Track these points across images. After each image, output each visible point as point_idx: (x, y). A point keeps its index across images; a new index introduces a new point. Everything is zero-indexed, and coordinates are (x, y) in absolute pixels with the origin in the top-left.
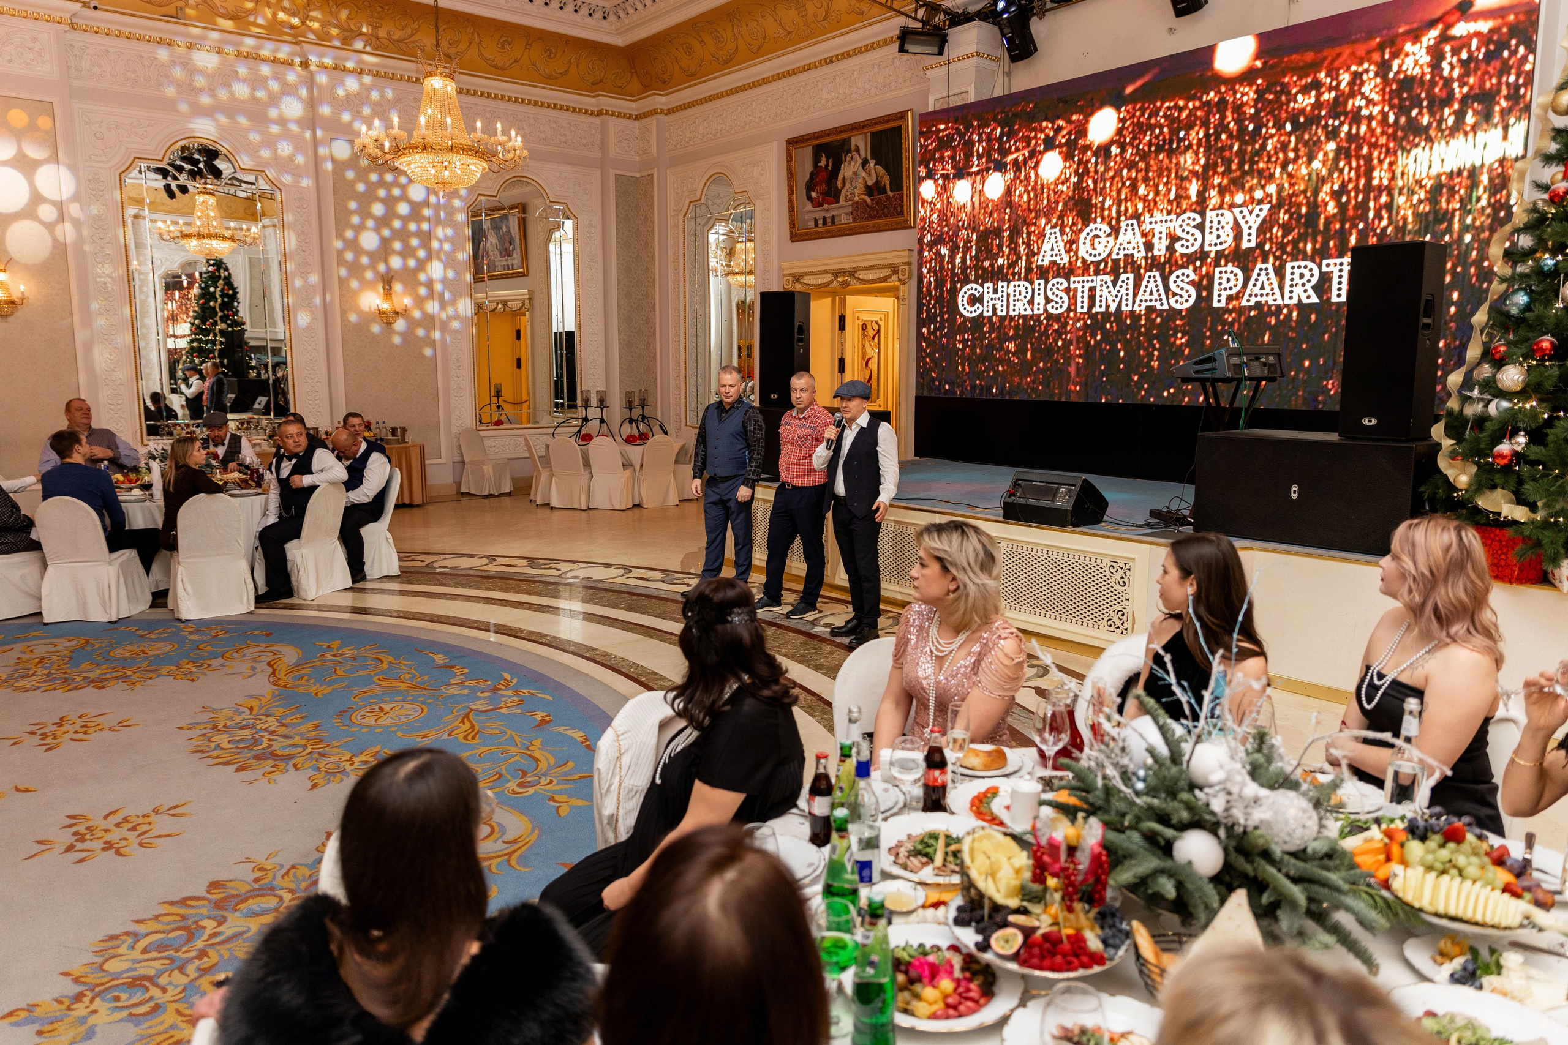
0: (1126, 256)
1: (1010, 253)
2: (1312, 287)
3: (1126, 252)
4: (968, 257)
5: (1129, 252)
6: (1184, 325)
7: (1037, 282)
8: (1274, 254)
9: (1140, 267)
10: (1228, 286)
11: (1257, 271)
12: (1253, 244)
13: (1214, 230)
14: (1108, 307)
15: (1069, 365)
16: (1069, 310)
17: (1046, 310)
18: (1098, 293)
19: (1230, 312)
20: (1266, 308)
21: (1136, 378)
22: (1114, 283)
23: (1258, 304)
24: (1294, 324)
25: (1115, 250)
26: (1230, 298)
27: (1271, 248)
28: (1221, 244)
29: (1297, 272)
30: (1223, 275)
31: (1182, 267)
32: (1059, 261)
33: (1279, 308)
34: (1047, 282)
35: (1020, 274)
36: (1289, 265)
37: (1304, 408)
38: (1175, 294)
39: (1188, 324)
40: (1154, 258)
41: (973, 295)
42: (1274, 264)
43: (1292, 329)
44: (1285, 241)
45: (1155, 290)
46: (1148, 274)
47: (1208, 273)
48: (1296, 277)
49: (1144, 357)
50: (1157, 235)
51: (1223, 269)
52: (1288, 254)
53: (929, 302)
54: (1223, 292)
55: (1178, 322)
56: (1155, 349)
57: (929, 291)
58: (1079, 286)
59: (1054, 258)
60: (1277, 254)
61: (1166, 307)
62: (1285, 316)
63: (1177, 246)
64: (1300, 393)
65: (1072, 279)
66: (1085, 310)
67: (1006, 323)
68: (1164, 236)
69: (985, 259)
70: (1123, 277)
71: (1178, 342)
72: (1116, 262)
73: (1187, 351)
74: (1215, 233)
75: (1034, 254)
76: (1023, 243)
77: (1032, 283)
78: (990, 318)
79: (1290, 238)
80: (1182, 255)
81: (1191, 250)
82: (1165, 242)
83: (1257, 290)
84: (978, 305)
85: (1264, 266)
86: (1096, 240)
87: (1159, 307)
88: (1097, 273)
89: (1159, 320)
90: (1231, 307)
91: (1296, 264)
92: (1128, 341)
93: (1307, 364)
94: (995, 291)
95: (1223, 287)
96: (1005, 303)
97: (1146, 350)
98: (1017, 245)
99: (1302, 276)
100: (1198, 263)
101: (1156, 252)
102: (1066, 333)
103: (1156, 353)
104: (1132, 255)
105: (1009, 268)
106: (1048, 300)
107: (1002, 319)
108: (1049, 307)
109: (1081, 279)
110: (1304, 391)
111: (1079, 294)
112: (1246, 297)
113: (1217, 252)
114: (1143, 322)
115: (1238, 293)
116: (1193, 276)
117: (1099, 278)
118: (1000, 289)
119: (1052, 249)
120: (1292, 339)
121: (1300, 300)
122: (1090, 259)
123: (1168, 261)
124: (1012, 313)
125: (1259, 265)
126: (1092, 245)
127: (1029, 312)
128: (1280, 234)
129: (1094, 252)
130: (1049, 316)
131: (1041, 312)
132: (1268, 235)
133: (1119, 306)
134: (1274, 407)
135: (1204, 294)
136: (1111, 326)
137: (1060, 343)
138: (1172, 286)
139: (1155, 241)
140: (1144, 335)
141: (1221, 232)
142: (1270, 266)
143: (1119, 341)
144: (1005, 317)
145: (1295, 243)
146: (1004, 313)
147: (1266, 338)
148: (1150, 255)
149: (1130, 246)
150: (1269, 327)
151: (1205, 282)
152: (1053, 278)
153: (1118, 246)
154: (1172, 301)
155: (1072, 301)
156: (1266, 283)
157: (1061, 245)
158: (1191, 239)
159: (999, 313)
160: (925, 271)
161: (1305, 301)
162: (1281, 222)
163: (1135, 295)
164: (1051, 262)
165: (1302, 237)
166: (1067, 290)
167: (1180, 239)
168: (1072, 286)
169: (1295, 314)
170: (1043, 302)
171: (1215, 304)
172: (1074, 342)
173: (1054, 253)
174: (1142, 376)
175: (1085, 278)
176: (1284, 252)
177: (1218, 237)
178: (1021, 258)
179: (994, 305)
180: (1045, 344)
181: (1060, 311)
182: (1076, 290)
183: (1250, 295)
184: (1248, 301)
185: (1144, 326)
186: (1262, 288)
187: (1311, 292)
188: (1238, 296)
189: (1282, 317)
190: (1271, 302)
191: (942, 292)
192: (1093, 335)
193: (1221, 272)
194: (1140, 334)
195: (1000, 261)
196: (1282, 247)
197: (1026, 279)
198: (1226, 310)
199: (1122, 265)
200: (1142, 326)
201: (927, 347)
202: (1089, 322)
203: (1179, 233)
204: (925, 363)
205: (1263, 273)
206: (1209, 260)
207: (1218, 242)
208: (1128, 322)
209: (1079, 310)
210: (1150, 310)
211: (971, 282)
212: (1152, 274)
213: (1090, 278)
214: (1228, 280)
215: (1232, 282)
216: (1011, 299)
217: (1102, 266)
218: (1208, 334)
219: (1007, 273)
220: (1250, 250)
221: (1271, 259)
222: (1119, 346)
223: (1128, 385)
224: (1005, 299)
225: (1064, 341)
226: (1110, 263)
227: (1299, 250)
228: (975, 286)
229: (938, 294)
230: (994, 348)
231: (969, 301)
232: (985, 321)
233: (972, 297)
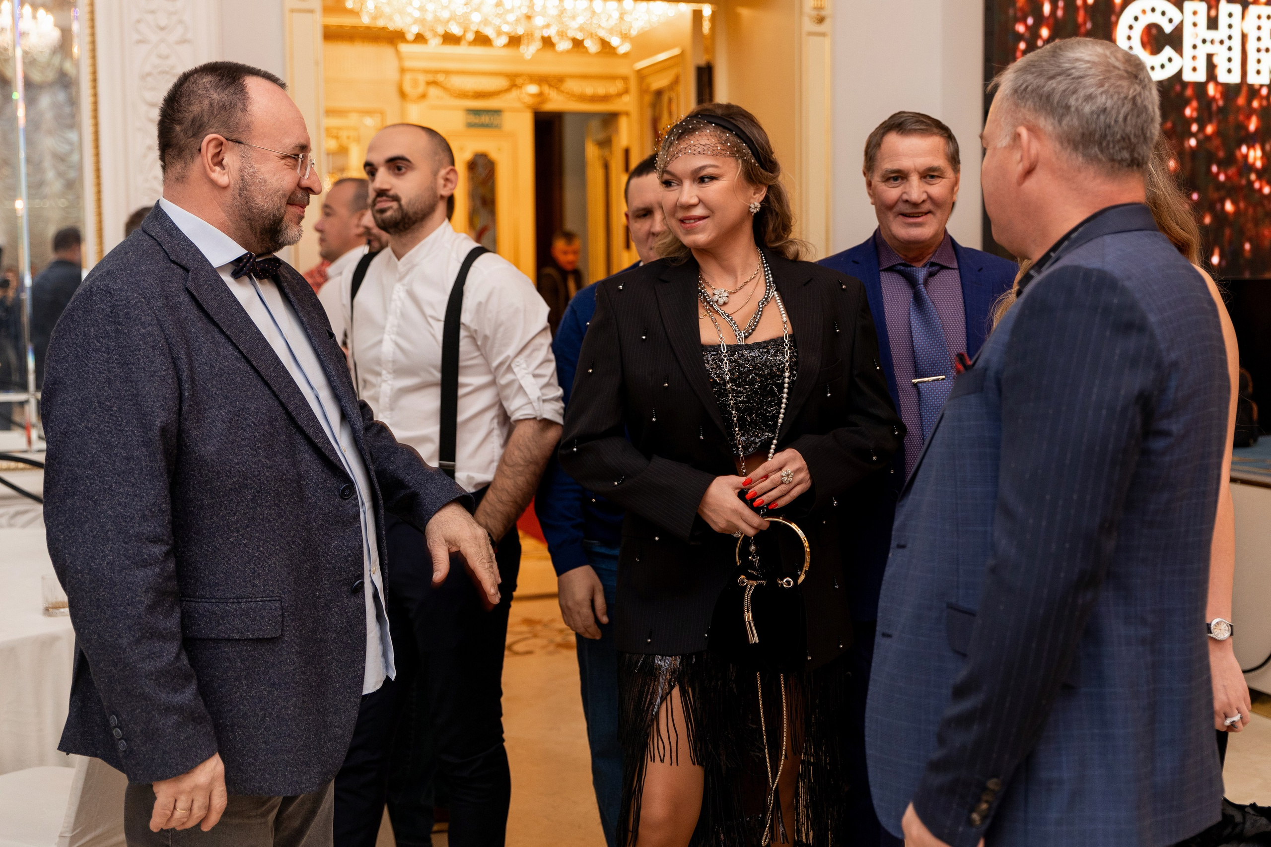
41: (1157, 29)
67: (1241, 101)
78: (1200, 88)
84: (1168, 51)
94: (1213, 23)
96: (1236, 55)
107: (1229, 91)
118: (1223, 21)
124: (1253, 79)
146: (1235, 78)
159: (1223, 77)
179: (1210, 57)
216: (1251, 45)
224: (1236, 43)
228: (1159, 4)
229: (1060, 13)
230: (1211, 158)
231: (1145, 39)
232: (1189, 92)
233: (1154, 31)
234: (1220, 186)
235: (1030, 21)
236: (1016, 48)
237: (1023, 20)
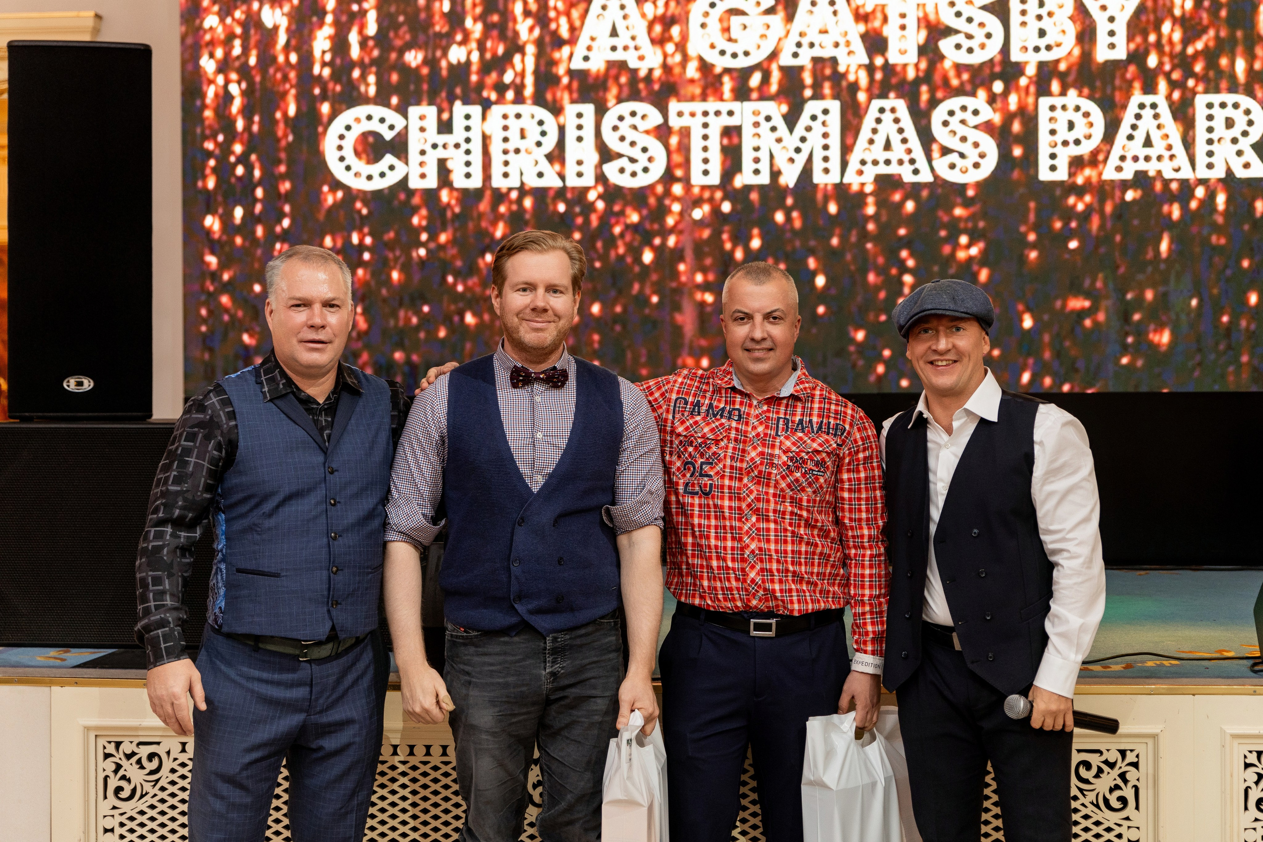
0: (817, 61)
1: (486, 34)
2: (1255, 147)
3: (817, 52)
4: (354, 38)
5: (826, 53)
6: (972, 217)
7: (571, 110)
8: (1168, 76)
9: (854, 87)
10: (1071, 137)
11: (1132, 108)
12: (1120, 53)
13: (1030, 18)
14: (775, 174)
15: (678, 308)
16: (668, 178)
17: (601, 178)
18: (748, 143)
19: (1080, 191)
20: (1158, 186)
21: (860, 336)
22: (791, 120)
23: (1141, 179)
24: (1220, 220)
25: (789, 47)
26: (1077, 163)
27: (1161, 64)
28: (1049, 48)
29: (1220, 115)
30: (1058, 113)
31: (960, 91)
32: (633, 64)
33: (1187, 188)
34: (601, 111)
35: (519, 89)
36: (1201, 101)
37: (1254, 389)
38: (946, 151)
39: (984, 215)
40: (888, 68)
41: (377, 135)
42: (1169, 97)
43: (1216, 229)
44: (1190, 50)
45: (896, 139)
46: (876, 104)
47: (1022, 110)
48: (1219, 124)
49: (877, 288)
50: (894, 21)
51: (1058, 101)
52: (1198, 78)
53: (226, 149)
54: (1059, 150)
55: (958, 212)
56: (904, 269)
57: (225, 122)
58: (695, 125)
59: (619, 56)
60: (1176, 76)
61: (926, 177)
62: (1202, 202)
63: (946, 45)
64: (1245, 359)
65: (674, 106)
66: (714, 179)
67: (484, 206)
68: (911, 22)
69: (408, 46)
70: (812, 107)
71: (961, 255)
72: (792, 74)
73: (984, 275)
74: (1034, 26)
75: (559, 42)
76: (527, 13)
77: (557, 110)
78: (431, 196)
79: (1200, 45)
80: (959, 68)
81: (978, 58)
82: (918, 37)
83: (1136, 147)
84: (389, 159)
85: (1148, 99)
86: (736, 21)
87: (908, 177)
88: (742, 93)
89: (910, 206)
90: (1080, 180)
91: (1216, 98)
92: (834, 253)
93: (1253, 299)
94: (445, 127)
95: (1059, 138)
96: (477, 158)
97: (882, 271)
98: (507, 16)
99: (1230, 123)
100: (998, 87)
101: (894, 57)
102: (665, 233)
103: (908, 279)
104: (834, 61)
105: (486, 67)
106: (606, 154)
107: (469, 197)
108: (611, 170)
109: (698, 107)
110: (1252, 355)
111: (696, 143)
112: (1113, 161)
113: (1041, 65)
114: (870, 210)
115: (1095, 153)
116: (988, 114)
117: (749, 106)
118: (459, 123)
119: (614, 33)
120: (1215, 249)
121: (1229, 172)
122: (720, 63)
123: (927, 77)
124: (498, 182)
125: (1137, 97)
126: (727, 30)
127: (552, 181)
128: (1177, 36)
129: (730, 48)
130: (612, 193)
131: (589, 180)
132: (1152, 38)
133: (807, 171)
134: (1191, 388)
135: (1017, 152)
136: (788, 218)
137: (648, 257)
138: (937, 129)
139: (890, 31)
140: (876, 238)
141: (1046, 24)
142: (1160, 98)
143: (812, 252)
144: (478, 194)
145: (1210, 56)
146: (476, 182)
147: (1164, 246)
148: (879, 61)
149: (828, 40)
150: (1168, 224)
151: (1016, 127)
152: (620, 100)
153: (794, 38)
154: (941, 165)
155: (677, 158)
156: (1156, 136)
157: (640, 27)
158: (979, 35)
159: (459, 181)
160: (208, 65)
161: (1240, 173)
162: (1177, 12)
163: (846, 149)
164: (610, 64)
165: (1225, 46)
166: (662, 132)
167: (949, 31)
168: (675, 122)
169: (1221, 199)
170: (592, 157)
171: (1045, 175)
172: (689, 254)
173: (618, 42)
174: (874, 331)
175: (712, 105)
176: (1189, 73)
177: (1042, 33)
178: (521, 50)
179: (442, 163)
180: (604, 258)
181: (642, 181)
182: (685, 133)
183: (1123, 158)
184: (1119, 169)
185: (875, 218)
186: (1148, 143)
187: (1251, 156)
188: (1094, 160)
189: (1194, 205)
190: (1168, 174)
191: (269, 123)
192: (740, 238)
193: (1052, 108)
194: (865, 236)
195: (457, 54)
196: (1184, 63)
197: (539, 100)
198: (1070, 188)
199: (808, 79)
200: (868, 219)
201: (222, 266)
202: (726, 207)
203: (948, 18)
204: (216, 310)
205: (1148, 113)
206: (1023, 81)
207: (1042, 43)
208: (833, 208)
209: (697, 179)
210: (886, 183)
211: (365, 100)
212: (887, 104)
213: (724, 107)
214: (1071, 126)
215: (1080, 130)
216: (496, 148)
217: (755, 80)
218: (1032, 237)
219: (480, 86)
220: (1113, 66)
221: (1162, 85)
222: (812, 263)
223: (841, 352)
224: (476, 146)
225: (659, 251)
226: (776, 76)
227: (1220, 72)
228: (378, 111)
229: (255, 128)
230: (446, 267)
231: (360, 148)
232: (416, 200)
233: (371, 139)
234: (457, 297)
235: (221, 138)
236: (204, 165)
237: (214, 137)
